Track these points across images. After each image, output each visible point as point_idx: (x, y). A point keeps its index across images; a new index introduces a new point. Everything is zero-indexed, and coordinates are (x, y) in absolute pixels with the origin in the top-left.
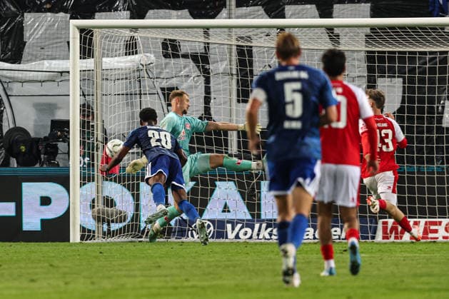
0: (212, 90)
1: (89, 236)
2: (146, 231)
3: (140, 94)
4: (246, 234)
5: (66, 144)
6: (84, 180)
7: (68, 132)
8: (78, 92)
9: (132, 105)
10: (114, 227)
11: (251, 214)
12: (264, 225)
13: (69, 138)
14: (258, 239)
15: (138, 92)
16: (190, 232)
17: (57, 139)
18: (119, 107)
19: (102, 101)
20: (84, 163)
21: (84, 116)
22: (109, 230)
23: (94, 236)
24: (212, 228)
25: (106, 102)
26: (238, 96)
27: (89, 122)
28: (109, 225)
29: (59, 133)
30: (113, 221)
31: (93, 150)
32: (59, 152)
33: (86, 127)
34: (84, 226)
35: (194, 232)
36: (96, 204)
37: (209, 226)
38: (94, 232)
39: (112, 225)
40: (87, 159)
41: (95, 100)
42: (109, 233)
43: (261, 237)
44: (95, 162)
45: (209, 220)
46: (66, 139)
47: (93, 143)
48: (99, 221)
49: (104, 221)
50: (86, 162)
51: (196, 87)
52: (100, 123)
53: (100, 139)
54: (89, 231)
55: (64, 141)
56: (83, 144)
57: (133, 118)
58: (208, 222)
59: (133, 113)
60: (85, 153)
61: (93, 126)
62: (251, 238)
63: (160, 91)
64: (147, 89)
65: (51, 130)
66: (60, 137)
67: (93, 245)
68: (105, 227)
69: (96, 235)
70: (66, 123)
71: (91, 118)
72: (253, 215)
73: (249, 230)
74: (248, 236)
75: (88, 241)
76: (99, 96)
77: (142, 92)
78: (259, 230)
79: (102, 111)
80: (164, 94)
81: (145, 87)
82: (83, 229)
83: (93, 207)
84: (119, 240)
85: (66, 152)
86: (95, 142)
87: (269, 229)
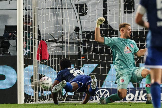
0: (108, 5)
1: (29, 100)
2: (66, 96)
3: (62, 8)
4: (130, 97)
5: (15, 41)
6: (26, 64)
7: (16, 33)
8: (22, 7)
9: (57, 16)
10: (46, 93)
11: (133, 84)
12: (142, 92)
13: (17, 37)
14: (138, 100)
15: (61, 7)
16: (94, 96)
17: (9, 37)
18: (48, 17)
19: (37, 13)
20: (26, 53)
21: (26, 22)
22: (42, 96)
23: (33, 100)
24: (108, 94)
25: (40, 14)
26: (125, 9)
27: (29, 27)
28: (42, 92)
29: (10, 34)
30: (45, 90)
31: (32, 45)
32: (10, 46)
33: (27, 30)
34: (27, 93)
35: (97, 96)
36: (34, 79)
37: (106, 93)
38: (33, 97)
39: (44, 92)
40: (28, 50)
41: (33, 13)
42: (43, 98)
43: (140, 99)
44: (33, 52)
45: (106, 89)
46: (15, 38)
47: (32, 40)
48: (36, 90)
49: (39, 90)
50: (28, 52)
51: (98, 4)
52: (36, 27)
53: (36, 37)
54: (30, 96)
55: (13, 39)
56: (25, 40)
57: (57, 24)
58: (106, 90)
59: (57, 21)
60: (27, 46)
61: (32, 29)
62: (133, 100)
63: (74, 7)
64: (67, 5)
65: (5, 32)
66: (10, 36)
67: (32, 105)
68: (40, 93)
69: (34, 98)
70: (15, 28)
71: (30, 24)
72: (134, 85)
73: (132, 95)
74: (132, 98)
75: (29, 103)
76: (36, 10)
77: (63, 7)
78: (139, 95)
79: (38, 20)
80: (77, 8)
81: (65, 4)
82: (26, 95)
83: (32, 81)
84: (49, 102)
85: (15, 46)
86: (33, 39)
87: (145, 94)
